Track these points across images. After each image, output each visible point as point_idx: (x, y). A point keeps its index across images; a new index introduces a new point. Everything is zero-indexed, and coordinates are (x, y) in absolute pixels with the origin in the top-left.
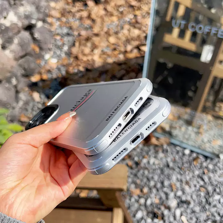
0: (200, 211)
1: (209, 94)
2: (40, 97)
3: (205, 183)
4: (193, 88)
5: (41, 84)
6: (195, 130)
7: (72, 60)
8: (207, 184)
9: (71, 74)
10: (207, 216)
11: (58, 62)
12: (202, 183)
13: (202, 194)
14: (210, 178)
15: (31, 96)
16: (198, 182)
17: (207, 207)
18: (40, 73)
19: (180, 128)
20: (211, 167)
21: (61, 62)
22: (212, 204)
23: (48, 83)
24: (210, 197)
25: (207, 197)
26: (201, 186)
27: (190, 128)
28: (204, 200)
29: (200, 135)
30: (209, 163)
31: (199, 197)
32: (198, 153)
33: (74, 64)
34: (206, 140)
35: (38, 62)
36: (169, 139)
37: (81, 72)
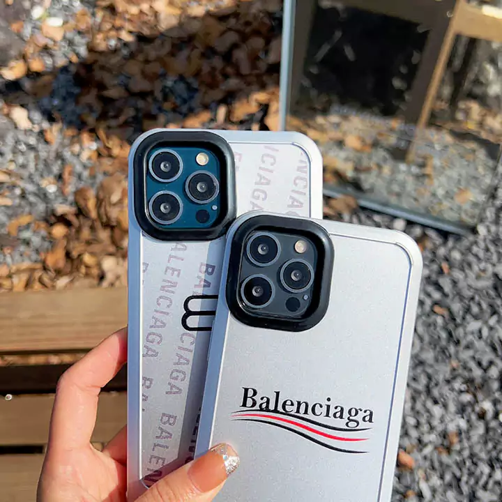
0: (437, 360)
1: (442, 82)
2: (30, 119)
3: (445, 295)
4: (403, 70)
5: (27, 85)
6: (415, 170)
7: (100, 15)
8: (451, 296)
9: (101, 53)
10: (454, 369)
11: (65, 23)
12: (437, 295)
13: (440, 320)
14: (455, 283)
15: (8, 115)
16: (429, 295)
17: (452, 349)
18: (24, 57)
19: (379, 167)
20: (456, 255)
21: (72, 22)
22: (463, 343)
23: (46, 78)
24: (457, 326)
25: (451, 326)
26: (436, 303)
27: (403, 167)
28: (444, 335)
29: (427, 181)
30: (454, 248)
31: (432, 328)
32: (424, 226)
33: (107, 26)
34: (440, 192)
35: (15, 27)
36: (356, 198)
37: (126, 44)
